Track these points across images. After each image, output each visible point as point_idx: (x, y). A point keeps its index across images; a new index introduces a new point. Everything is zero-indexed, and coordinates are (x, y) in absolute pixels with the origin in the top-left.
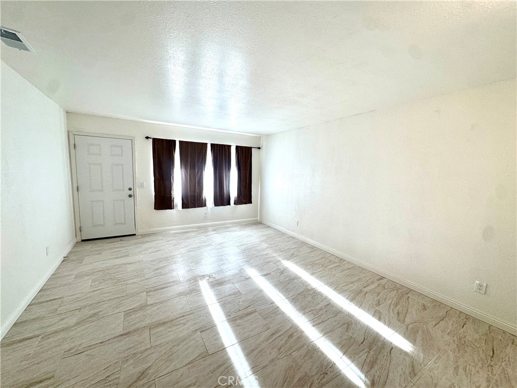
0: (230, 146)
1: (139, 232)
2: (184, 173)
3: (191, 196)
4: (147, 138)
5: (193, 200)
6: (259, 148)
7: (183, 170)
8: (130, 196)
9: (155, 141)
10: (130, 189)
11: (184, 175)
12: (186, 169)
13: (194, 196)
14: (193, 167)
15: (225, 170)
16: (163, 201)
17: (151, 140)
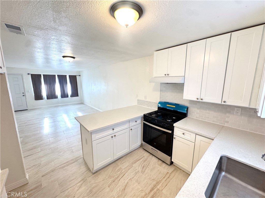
0: (66, 76)
1: (29, 108)
2: (46, 86)
3: (50, 95)
4: (28, 74)
5: (51, 96)
6: (80, 76)
7: (46, 85)
8: (23, 96)
9: (32, 75)
10: (23, 93)
11: (46, 87)
12: (47, 85)
13: (52, 95)
14: (50, 84)
15: (65, 84)
16: (38, 97)
17: (30, 75)
